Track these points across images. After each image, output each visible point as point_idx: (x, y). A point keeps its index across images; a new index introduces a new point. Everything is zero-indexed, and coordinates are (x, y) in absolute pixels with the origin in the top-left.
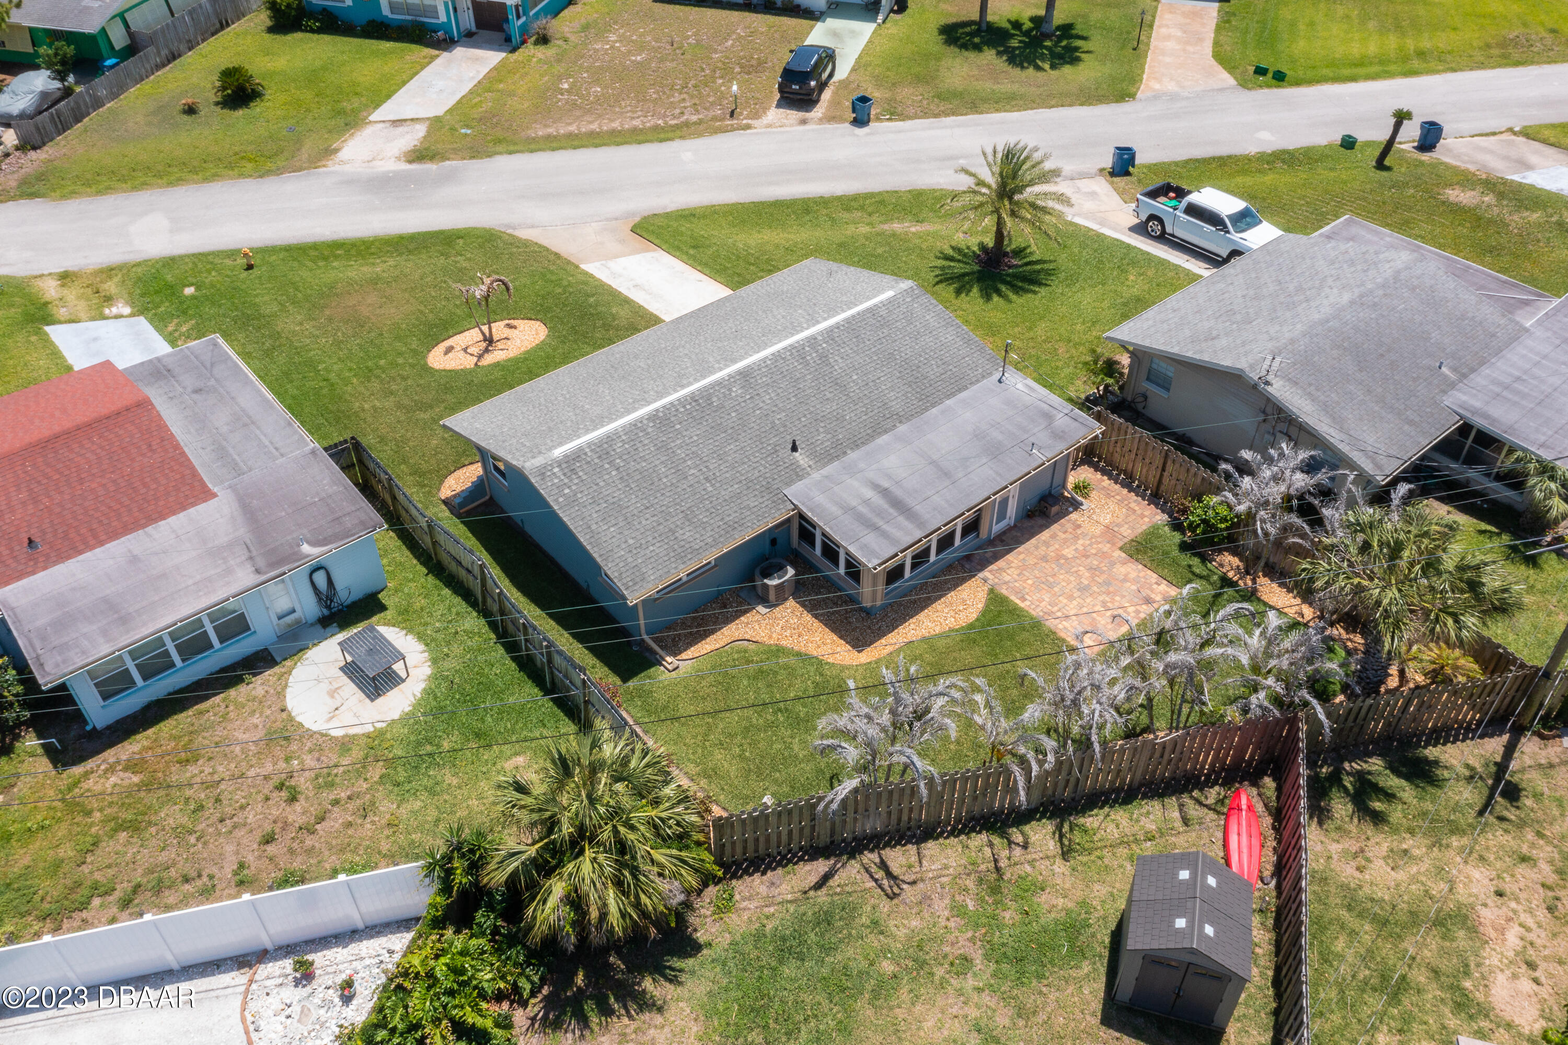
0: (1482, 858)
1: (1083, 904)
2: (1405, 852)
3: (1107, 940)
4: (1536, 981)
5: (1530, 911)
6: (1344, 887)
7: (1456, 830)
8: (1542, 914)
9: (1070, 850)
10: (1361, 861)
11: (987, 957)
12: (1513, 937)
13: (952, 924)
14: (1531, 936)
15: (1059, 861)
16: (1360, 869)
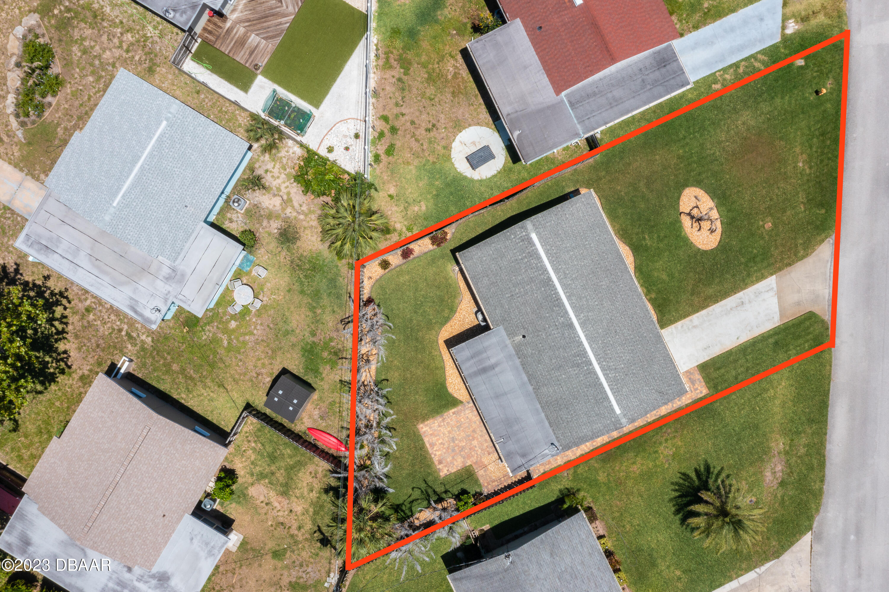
0: (304, 514)
1: (322, 379)
2: (312, 491)
3: (309, 381)
4: (262, 502)
5: (283, 516)
6: (306, 464)
7: (316, 513)
8: (281, 520)
9: (342, 384)
10: (313, 475)
11: (314, 342)
12: (276, 504)
13: (327, 335)
14: (275, 511)
15: (340, 378)
16: (311, 473)
